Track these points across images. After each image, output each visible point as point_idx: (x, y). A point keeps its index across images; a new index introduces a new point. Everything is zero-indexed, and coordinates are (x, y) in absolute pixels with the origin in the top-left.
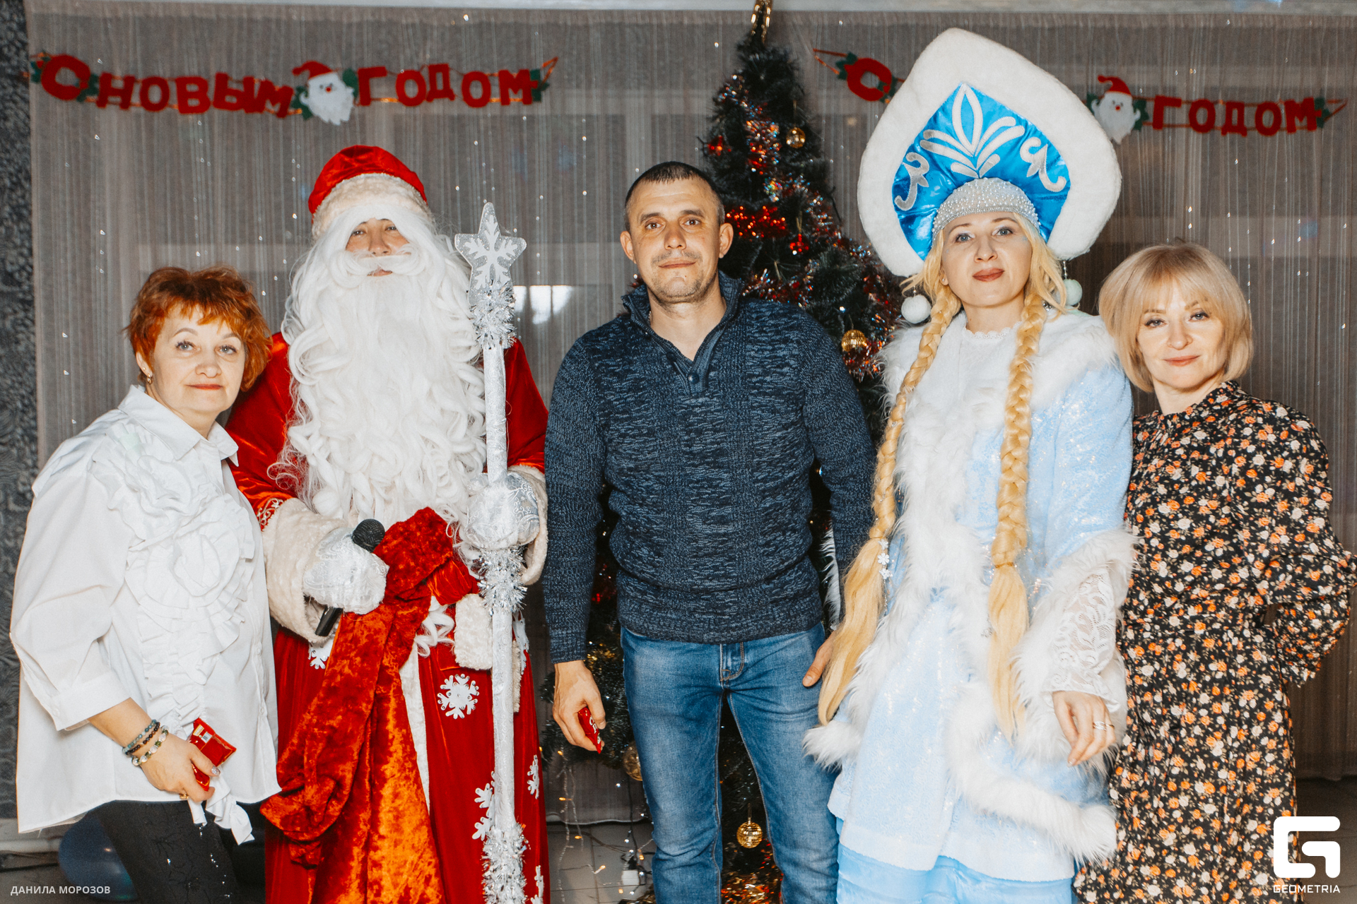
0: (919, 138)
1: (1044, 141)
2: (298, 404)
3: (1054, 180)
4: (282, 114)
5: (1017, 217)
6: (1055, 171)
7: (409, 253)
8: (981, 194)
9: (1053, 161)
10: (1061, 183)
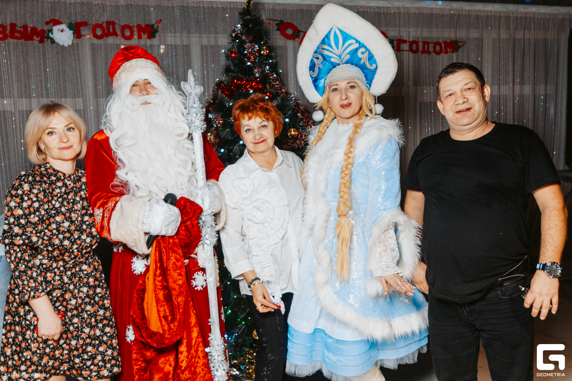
0: (318, 48)
1: (367, 49)
2: (118, 161)
3: (371, 65)
4: (41, 41)
5: (356, 81)
6: (372, 61)
7: (157, 94)
8: (342, 72)
9: (371, 58)
10: (374, 66)
